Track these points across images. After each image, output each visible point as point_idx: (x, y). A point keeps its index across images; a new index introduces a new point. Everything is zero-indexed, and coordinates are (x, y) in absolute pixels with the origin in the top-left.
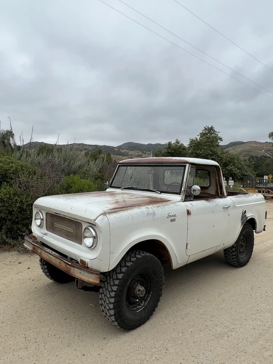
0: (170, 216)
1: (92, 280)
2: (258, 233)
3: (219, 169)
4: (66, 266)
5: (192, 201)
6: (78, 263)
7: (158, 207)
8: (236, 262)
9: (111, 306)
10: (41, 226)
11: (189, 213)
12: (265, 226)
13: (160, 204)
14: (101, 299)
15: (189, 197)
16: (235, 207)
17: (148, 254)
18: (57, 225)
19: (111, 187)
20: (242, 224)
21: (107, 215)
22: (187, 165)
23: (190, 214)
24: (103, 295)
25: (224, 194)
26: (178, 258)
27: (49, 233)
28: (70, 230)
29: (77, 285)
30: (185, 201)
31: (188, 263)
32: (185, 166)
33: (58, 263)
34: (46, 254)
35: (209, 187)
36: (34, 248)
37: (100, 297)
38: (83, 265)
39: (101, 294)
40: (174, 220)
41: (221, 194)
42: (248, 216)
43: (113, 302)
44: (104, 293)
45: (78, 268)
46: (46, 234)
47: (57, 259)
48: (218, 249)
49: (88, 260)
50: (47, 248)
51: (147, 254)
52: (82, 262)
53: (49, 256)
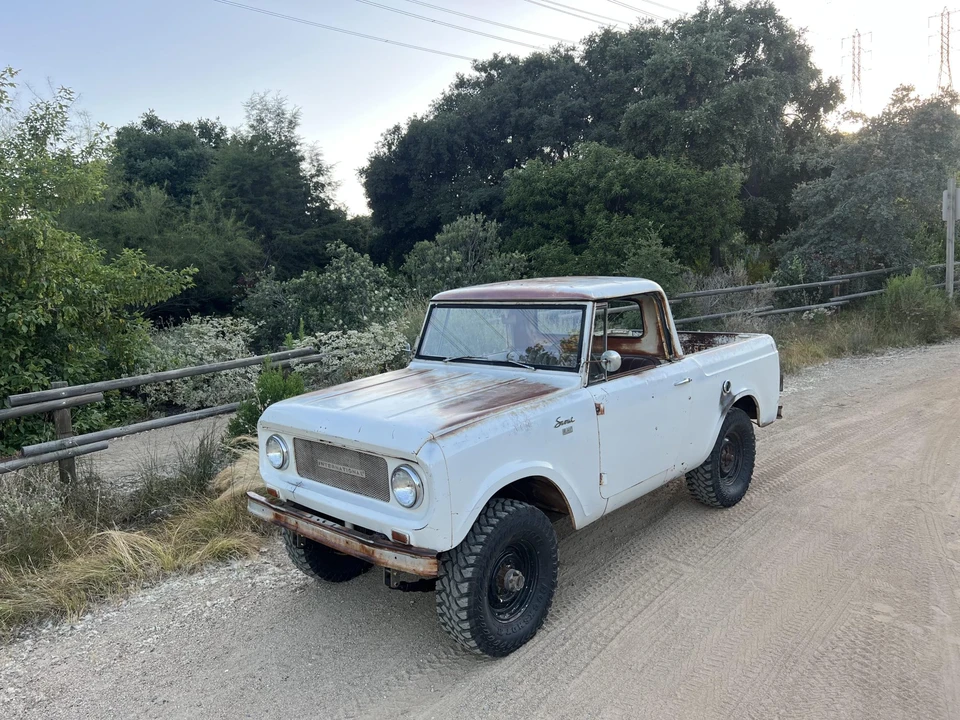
0: (561, 423)
1: (421, 569)
2: (765, 425)
3: (663, 298)
4: (363, 548)
5: (604, 380)
6: (386, 538)
7: (535, 407)
8: (714, 499)
9: (464, 615)
10: (285, 466)
11: (599, 410)
12: (780, 408)
13: (539, 400)
14: (440, 605)
15: (597, 373)
16: (702, 378)
17: (523, 506)
18: (325, 464)
19: (419, 356)
20: (722, 413)
21: (439, 441)
22: (590, 305)
23: (603, 413)
24: (443, 595)
25: (675, 353)
26: (585, 505)
27: (305, 481)
29: (388, 583)
30: (589, 385)
31: (608, 511)
32: (584, 308)
33: (343, 544)
34: (311, 526)
35: (642, 336)
36: (276, 516)
37: (439, 600)
38: (400, 544)
39: (439, 593)
40: (570, 430)
41: (670, 353)
42: (734, 393)
43: (466, 605)
44: (444, 590)
45: (390, 549)
46: (298, 485)
47: (338, 536)
48: (670, 476)
49: (411, 534)
50: (309, 515)
51: (521, 506)
52: (395, 535)
53: (318, 531)
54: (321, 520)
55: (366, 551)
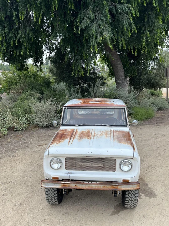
1: (135, 188)
4: (112, 187)
10: (60, 168)
18: (83, 164)
19: (62, 125)
21: (135, 151)
27: (71, 171)
28: (102, 165)
32: (124, 109)
33: (102, 188)
34: (84, 185)
47: (100, 186)
49: (130, 178)
52: (124, 181)
53: (88, 186)
54: (90, 182)
55: (114, 187)
